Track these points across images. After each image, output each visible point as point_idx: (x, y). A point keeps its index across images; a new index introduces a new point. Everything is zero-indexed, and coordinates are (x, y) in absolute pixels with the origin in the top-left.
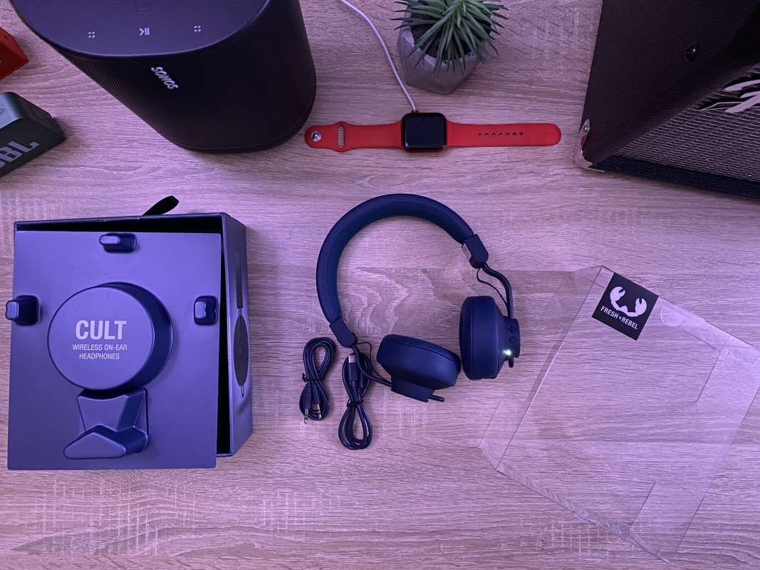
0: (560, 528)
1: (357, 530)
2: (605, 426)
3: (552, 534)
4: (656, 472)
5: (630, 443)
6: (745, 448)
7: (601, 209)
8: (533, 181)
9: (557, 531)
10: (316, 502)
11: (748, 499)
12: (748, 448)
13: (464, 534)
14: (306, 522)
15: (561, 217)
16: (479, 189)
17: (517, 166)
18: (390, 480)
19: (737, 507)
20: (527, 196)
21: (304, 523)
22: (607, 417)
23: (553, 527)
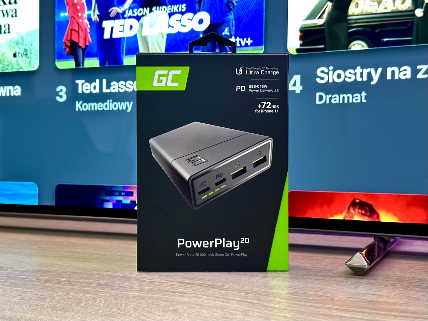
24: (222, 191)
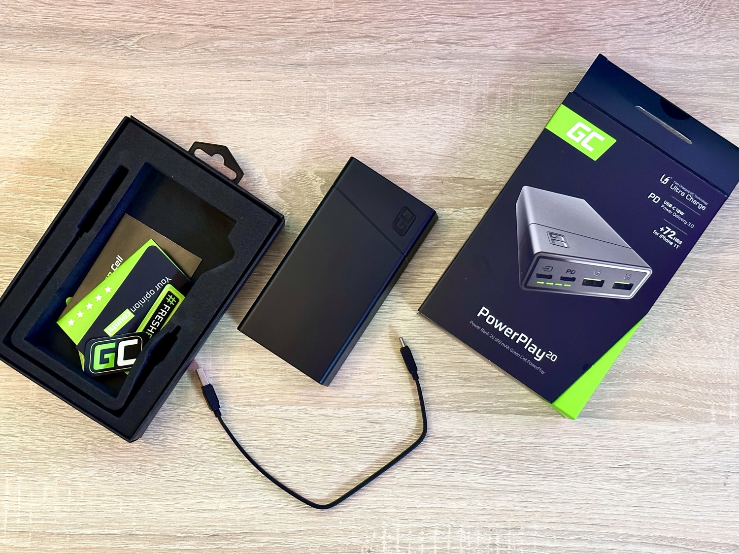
0: (394, 534)
1: (106, 531)
2: (460, 391)
3: (384, 542)
4: (532, 458)
5: (495, 416)
6: (660, 428)
7: (462, 89)
8: (369, 49)
9: (390, 537)
10: (49, 491)
11: (663, 500)
12: (664, 428)
13: (258, 539)
14: (33, 520)
15: (407, 100)
16: (293, 59)
17: (347, 27)
18: (156, 462)
19: (647, 510)
20: (360, 69)
21: (31, 522)
22: (465, 378)
23: (384, 532)
24: (563, 289)
